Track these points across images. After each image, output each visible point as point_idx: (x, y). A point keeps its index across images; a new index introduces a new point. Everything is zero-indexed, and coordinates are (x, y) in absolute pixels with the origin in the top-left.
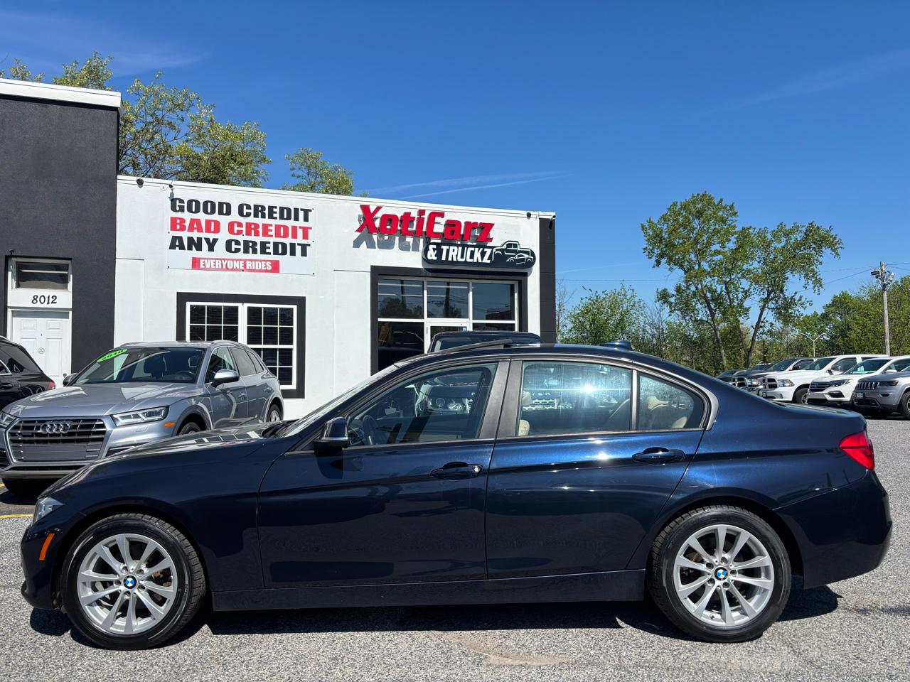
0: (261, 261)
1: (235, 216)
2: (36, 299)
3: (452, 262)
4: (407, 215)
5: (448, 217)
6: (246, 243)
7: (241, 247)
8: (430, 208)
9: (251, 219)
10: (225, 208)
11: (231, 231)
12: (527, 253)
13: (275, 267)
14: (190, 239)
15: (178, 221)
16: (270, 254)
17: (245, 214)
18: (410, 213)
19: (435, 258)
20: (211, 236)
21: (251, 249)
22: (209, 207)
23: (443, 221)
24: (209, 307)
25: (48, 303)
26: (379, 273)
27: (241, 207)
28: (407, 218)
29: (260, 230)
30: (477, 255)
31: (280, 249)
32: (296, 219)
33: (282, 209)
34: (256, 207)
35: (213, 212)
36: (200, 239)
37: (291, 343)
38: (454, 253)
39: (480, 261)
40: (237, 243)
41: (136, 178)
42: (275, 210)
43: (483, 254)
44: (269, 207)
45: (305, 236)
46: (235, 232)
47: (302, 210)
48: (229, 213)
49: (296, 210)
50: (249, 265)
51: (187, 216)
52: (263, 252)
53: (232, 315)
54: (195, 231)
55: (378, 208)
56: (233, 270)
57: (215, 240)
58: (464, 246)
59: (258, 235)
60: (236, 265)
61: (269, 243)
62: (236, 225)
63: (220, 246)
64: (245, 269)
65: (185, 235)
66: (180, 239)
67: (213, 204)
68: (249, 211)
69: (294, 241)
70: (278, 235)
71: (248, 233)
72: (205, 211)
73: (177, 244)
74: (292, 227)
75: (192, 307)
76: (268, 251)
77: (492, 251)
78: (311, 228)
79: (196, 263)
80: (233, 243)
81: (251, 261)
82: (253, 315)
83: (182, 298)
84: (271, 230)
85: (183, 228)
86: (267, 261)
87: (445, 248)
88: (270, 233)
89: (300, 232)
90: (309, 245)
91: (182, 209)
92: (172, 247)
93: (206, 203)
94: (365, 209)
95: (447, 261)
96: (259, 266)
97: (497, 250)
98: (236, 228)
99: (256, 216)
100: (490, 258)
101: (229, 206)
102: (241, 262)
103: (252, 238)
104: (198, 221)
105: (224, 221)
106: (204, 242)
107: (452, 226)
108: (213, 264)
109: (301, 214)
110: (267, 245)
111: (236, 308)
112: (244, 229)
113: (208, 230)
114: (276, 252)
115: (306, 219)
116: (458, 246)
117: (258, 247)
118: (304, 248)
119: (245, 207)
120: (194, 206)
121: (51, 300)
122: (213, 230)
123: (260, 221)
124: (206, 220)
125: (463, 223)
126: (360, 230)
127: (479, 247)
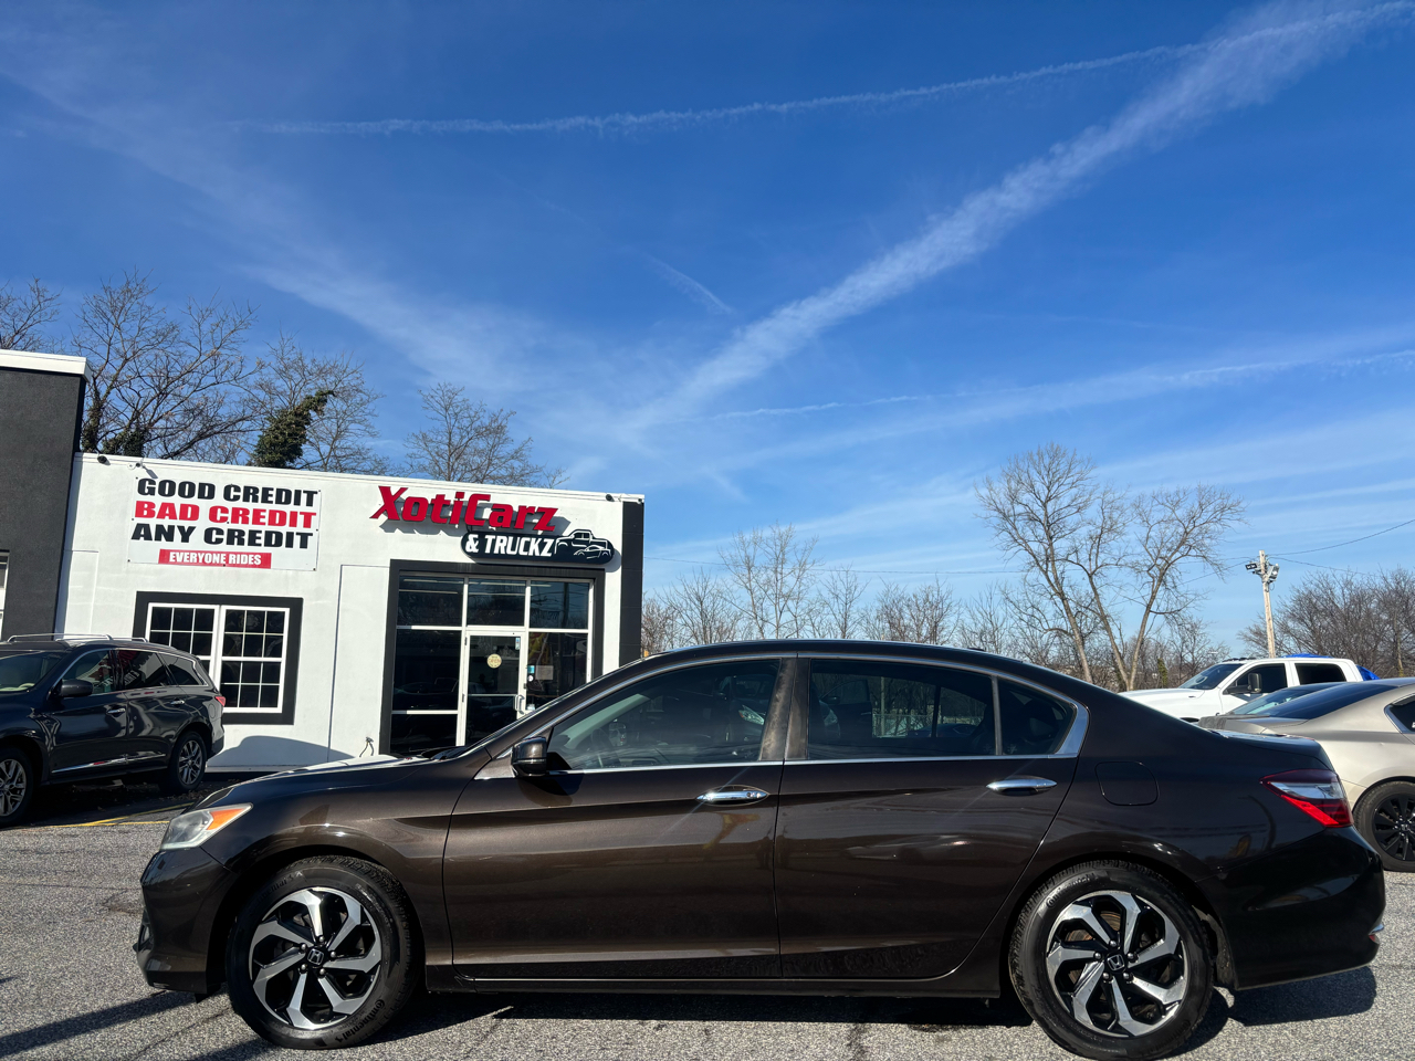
0: (248, 554)
1: (219, 500)
3: (499, 556)
4: (440, 498)
5: (494, 500)
6: (231, 532)
7: (225, 537)
8: (470, 489)
9: (240, 504)
10: (207, 491)
11: (213, 516)
12: (603, 544)
13: (266, 561)
14: (160, 528)
15: (146, 506)
16: (260, 545)
17: (232, 497)
18: (443, 496)
19: (476, 551)
20: (186, 524)
21: (236, 540)
22: (187, 489)
23: (489, 505)
24: (176, 609)
26: (400, 569)
27: (227, 489)
28: (440, 501)
29: (250, 516)
30: (534, 547)
31: (274, 540)
32: (297, 502)
33: (279, 492)
34: (247, 489)
35: (191, 494)
36: (171, 528)
37: (280, 656)
38: (503, 544)
39: (537, 554)
40: (220, 532)
41: (97, 455)
42: (270, 492)
43: (541, 546)
44: (263, 488)
45: (307, 524)
46: (218, 518)
47: (305, 492)
48: (211, 496)
49: (298, 493)
50: (232, 559)
51: (158, 500)
52: (252, 542)
53: (206, 619)
54: (167, 517)
55: (402, 490)
56: (211, 564)
57: (191, 529)
58: (516, 536)
59: (247, 523)
60: (216, 558)
61: (260, 532)
62: (219, 510)
63: (197, 538)
64: (227, 564)
65: (153, 522)
66: (147, 527)
67: (192, 486)
68: (237, 494)
69: (292, 529)
70: (272, 522)
71: (235, 520)
72: (182, 494)
74: (291, 512)
75: (154, 609)
76: (258, 541)
77: (555, 542)
78: (315, 514)
79: (164, 557)
80: (214, 532)
81: (236, 553)
82: (233, 620)
83: (143, 598)
84: (264, 517)
85: (151, 514)
86: (255, 554)
87: (490, 538)
88: (262, 520)
89: (301, 519)
90: (311, 534)
91: (152, 492)
92: (136, 536)
93: (182, 485)
94: (385, 491)
95: (492, 554)
96: (244, 560)
97: (561, 541)
98: (219, 515)
99: (246, 499)
100: (551, 550)
101: (212, 488)
102: (223, 555)
103: (239, 526)
104: (171, 506)
105: (205, 506)
106: (177, 530)
107: (501, 511)
108: (186, 557)
109: (304, 497)
110: (258, 535)
111: (212, 612)
112: (229, 515)
113: (184, 516)
114: (268, 543)
115: (310, 503)
116: (507, 535)
117: (246, 538)
118: (304, 538)
119: (232, 489)
120: (167, 487)
122: (189, 516)
123: (250, 506)
124: (182, 505)
125: (516, 509)
126: (376, 516)
127: (537, 537)
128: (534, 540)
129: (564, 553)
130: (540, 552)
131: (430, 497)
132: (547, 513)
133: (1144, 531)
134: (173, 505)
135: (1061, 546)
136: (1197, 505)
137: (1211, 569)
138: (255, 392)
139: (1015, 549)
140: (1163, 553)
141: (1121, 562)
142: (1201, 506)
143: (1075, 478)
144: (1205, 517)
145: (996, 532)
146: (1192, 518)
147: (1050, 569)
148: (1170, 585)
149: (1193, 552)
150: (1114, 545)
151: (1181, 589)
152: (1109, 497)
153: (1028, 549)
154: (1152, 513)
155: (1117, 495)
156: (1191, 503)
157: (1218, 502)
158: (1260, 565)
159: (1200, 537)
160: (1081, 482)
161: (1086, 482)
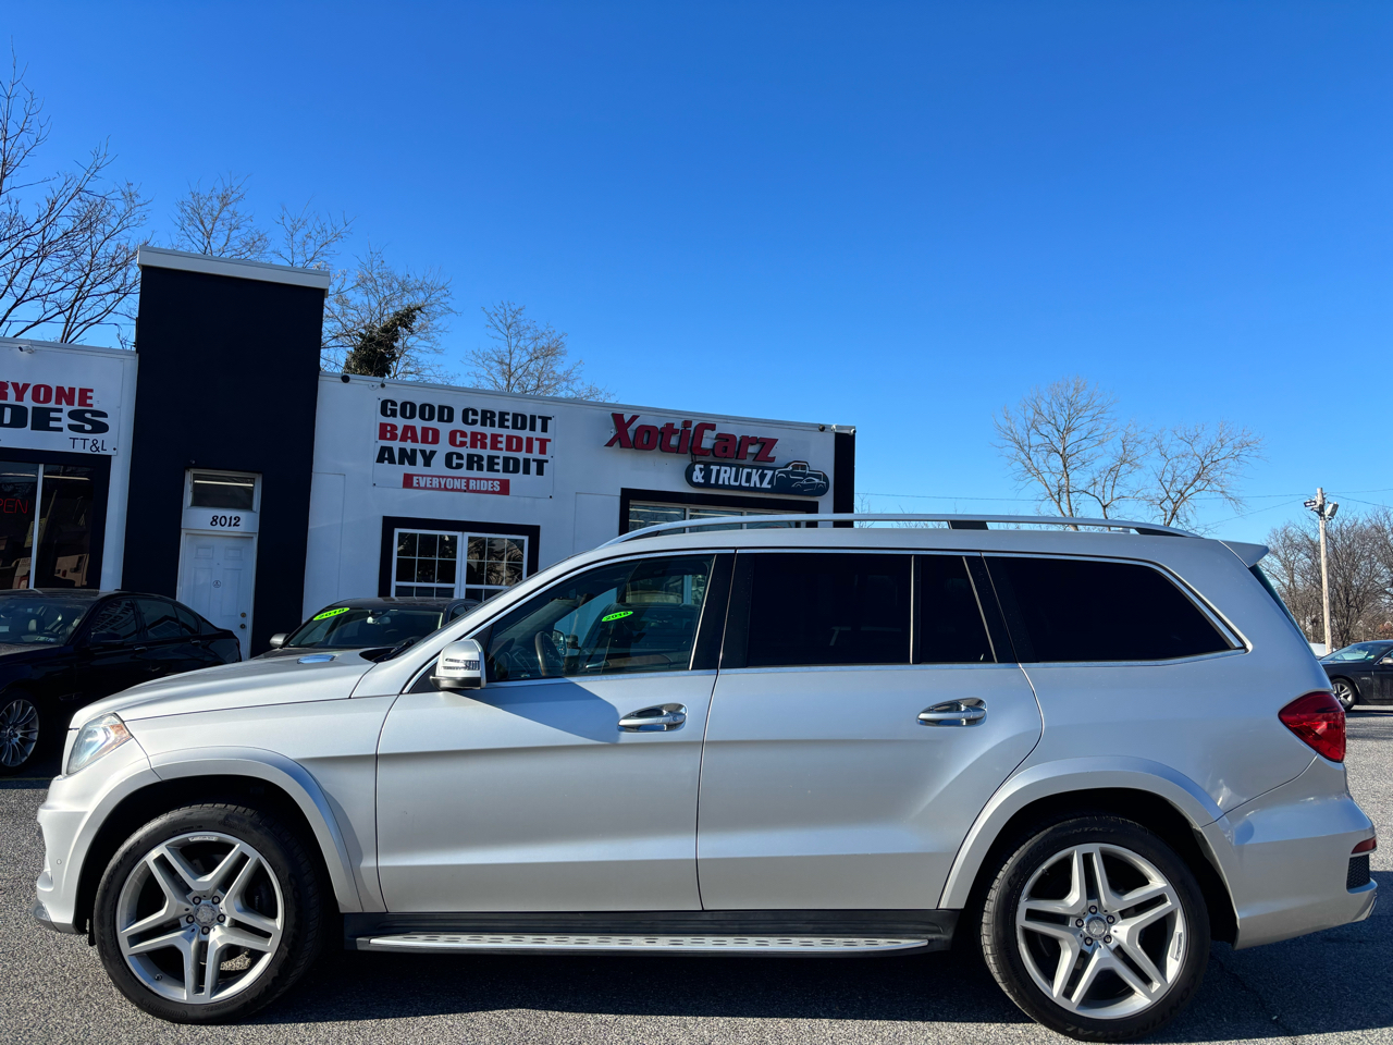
0: (487, 480)
1: (458, 424)
2: (215, 521)
3: (723, 487)
4: (670, 425)
5: (721, 429)
6: (470, 457)
7: (464, 462)
9: (478, 428)
10: (446, 414)
11: (452, 441)
12: (818, 477)
13: (505, 488)
14: (402, 451)
15: (389, 428)
16: (498, 471)
17: (470, 421)
18: (672, 424)
19: (702, 481)
20: (428, 448)
21: (475, 465)
22: (427, 411)
23: (713, 434)
24: (420, 535)
25: (230, 525)
26: (628, 496)
27: (465, 412)
28: (669, 429)
29: (488, 441)
30: (755, 478)
31: (511, 466)
32: (533, 428)
33: (515, 416)
34: (484, 413)
35: (431, 418)
36: (414, 451)
38: (726, 475)
39: (758, 485)
40: (460, 456)
41: (341, 375)
42: (507, 417)
43: (762, 477)
44: (500, 413)
45: (543, 450)
46: (458, 443)
47: (539, 417)
48: (450, 419)
50: (472, 484)
51: (400, 422)
52: (491, 468)
53: (449, 546)
54: (409, 441)
55: (634, 418)
56: (452, 490)
57: (433, 453)
58: (738, 466)
59: (485, 448)
60: (457, 484)
61: (498, 457)
62: (458, 434)
63: (438, 462)
64: (467, 490)
65: (396, 445)
66: (390, 450)
67: (432, 408)
68: (475, 417)
69: (529, 456)
70: (509, 448)
71: (473, 445)
72: (422, 417)
73: (386, 456)
74: (527, 438)
75: (400, 534)
76: (496, 467)
77: (774, 474)
78: (549, 440)
79: (408, 481)
80: (455, 456)
81: (476, 479)
82: (478, 547)
83: (389, 524)
84: (501, 442)
85: (394, 437)
86: (494, 480)
87: (715, 468)
88: (499, 446)
89: (536, 445)
90: (547, 461)
91: (394, 414)
92: (380, 459)
93: (423, 407)
94: (618, 418)
95: (716, 486)
96: (485, 486)
97: (780, 472)
98: (459, 439)
99: (483, 424)
100: (770, 482)
101: (451, 410)
102: (464, 481)
103: (478, 451)
104: (413, 429)
105: (445, 429)
106: (419, 454)
107: (725, 440)
108: (428, 482)
109: (539, 423)
110: (496, 461)
111: (455, 539)
112: (468, 440)
113: (425, 440)
114: (506, 470)
115: (544, 429)
116: (731, 466)
117: (485, 463)
118: (540, 464)
119: (470, 412)
120: (408, 409)
121: (233, 522)
122: (430, 440)
123: (488, 431)
124: (423, 428)
125: (738, 439)
126: (610, 444)
127: (758, 468)
128: (755, 471)
129: (781, 485)
130: (761, 483)
131: (660, 425)
132: (767, 444)
133: (1161, 464)
134: (414, 427)
136: (1214, 440)
137: (1228, 505)
139: (1029, 480)
143: (1096, 411)
144: (1222, 454)
145: (1010, 462)
146: (1209, 454)
147: (1065, 500)
148: (1182, 519)
149: (1208, 488)
153: (1042, 480)
154: (1171, 448)
155: (1138, 429)
157: (1239, 439)
158: (1319, 503)
159: (1218, 473)
160: (1101, 415)
161: (1106, 415)
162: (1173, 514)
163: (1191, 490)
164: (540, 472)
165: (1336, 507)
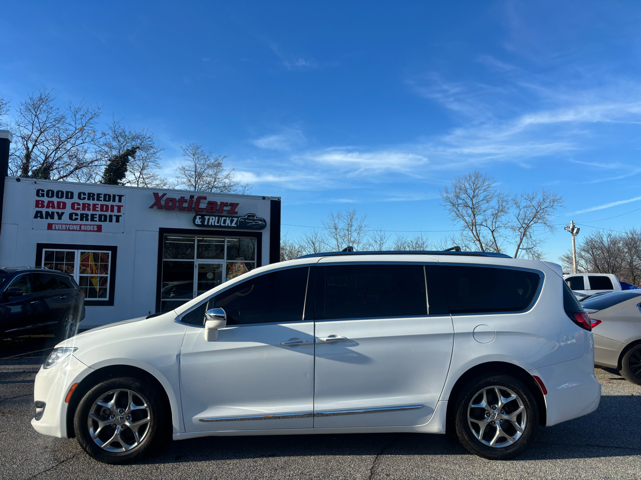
0: (91, 225)
1: (76, 199)
3: (211, 226)
4: (182, 198)
5: (210, 199)
6: (82, 215)
7: (79, 217)
9: (86, 201)
10: (70, 195)
11: (73, 207)
12: (261, 221)
13: (99, 229)
14: (47, 213)
15: (40, 202)
16: (96, 221)
17: (82, 198)
18: (184, 197)
19: (201, 224)
20: (60, 211)
21: (84, 218)
22: (60, 194)
23: (206, 202)
24: (56, 252)
26: (163, 231)
27: (80, 194)
28: (182, 200)
29: (91, 207)
30: (228, 222)
31: (103, 218)
32: (114, 201)
33: (105, 195)
34: (89, 194)
35: (62, 197)
36: (53, 213)
37: (107, 273)
38: (213, 221)
39: (230, 225)
40: (77, 215)
41: (16, 178)
42: (101, 196)
43: (232, 221)
44: (97, 194)
45: (119, 211)
46: (76, 208)
47: (117, 195)
48: (72, 197)
49: (114, 196)
50: (83, 227)
51: (46, 199)
52: (92, 220)
53: (71, 256)
54: (51, 208)
55: (165, 195)
56: (73, 230)
57: (63, 213)
58: (219, 216)
59: (90, 210)
60: (75, 227)
61: (96, 215)
62: (76, 204)
63: (65, 218)
64: (80, 230)
65: (44, 210)
66: (41, 212)
67: (62, 192)
68: (84, 196)
69: (112, 213)
70: (102, 210)
71: (84, 209)
72: (57, 197)
73: (39, 215)
74: (111, 205)
75: (46, 252)
76: (95, 219)
77: (238, 219)
78: (122, 206)
79: (50, 227)
80: (74, 215)
81: (85, 225)
82: (84, 257)
83: (40, 247)
84: (97, 207)
85: (43, 206)
86: (94, 225)
87: (207, 217)
88: (97, 209)
89: (116, 209)
90: (121, 216)
91: (43, 195)
92: (36, 217)
93: (58, 192)
94: (156, 195)
95: (208, 226)
96: (89, 228)
97: (241, 219)
98: (76, 206)
99: (89, 199)
100: (236, 223)
101: (72, 193)
102: (78, 226)
103: (86, 212)
104: (53, 202)
105: (69, 202)
106: (55, 214)
107: (212, 204)
109: (117, 198)
110: (95, 216)
111: (74, 252)
112: (81, 207)
113: (59, 207)
114: (100, 220)
116: (215, 216)
117: (89, 217)
118: (118, 217)
119: (82, 194)
120: (50, 193)
122: (61, 207)
123: (91, 202)
124: (58, 202)
125: (219, 203)
126: (152, 207)
127: (229, 217)
128: (228, 218)
129: (242, 225)
130: (231, 224)
131: (178, 197)
132: (234, 206)
133: (517, 211)
134: (53, 201)
135: (479, 219)
136: (542, 199)
137: (547, 229)
138: (103, 147)
139: (458, 220)
140: (526, 222)
141: (507, 226)
142: (544, 200)
143: (487, 186)
144: (545, 205)
145: (449, 212)
146: (539, 206)
147: (474, 229)
148: (528, 236)
149: (540, 221)
150: (504, 218)
151: (534, 238)
152: (502, 196)
153: (464, 220)
154: (521, 203)
155: (505, 195)
156: (539, 198)
157: (552, 198)
158: (571, 227)
159: (543, 214)
160: (489, 189)
161: (491, 189)
162: (524, 234)
163: (532, 222)
164: (118, 221)
165: (578, 229)
